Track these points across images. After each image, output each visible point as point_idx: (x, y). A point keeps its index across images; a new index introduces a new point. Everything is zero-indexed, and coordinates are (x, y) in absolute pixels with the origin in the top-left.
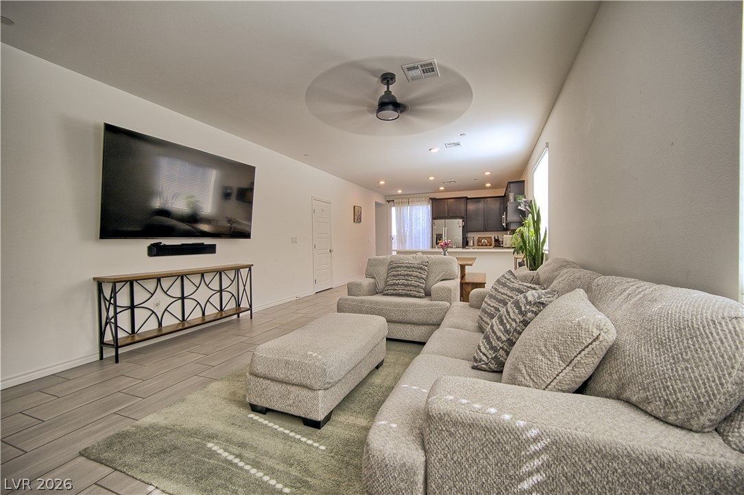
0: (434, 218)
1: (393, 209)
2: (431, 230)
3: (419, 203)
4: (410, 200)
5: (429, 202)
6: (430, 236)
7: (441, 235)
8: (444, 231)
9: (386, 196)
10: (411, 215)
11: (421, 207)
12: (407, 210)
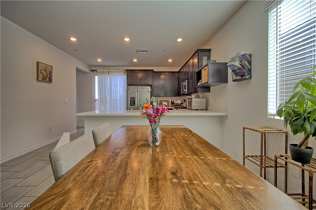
0: (129, 85)
1: (96, 77)
2: (126, 94)
3: (117, 73)
4: (110, 70)
5: (125, 73)
6: (125, 99)
7: (135, 98)
8: (136, 96)
9: (90, 66)
10: (111, 83)
11: (119, 77)
12: (108, 78)
